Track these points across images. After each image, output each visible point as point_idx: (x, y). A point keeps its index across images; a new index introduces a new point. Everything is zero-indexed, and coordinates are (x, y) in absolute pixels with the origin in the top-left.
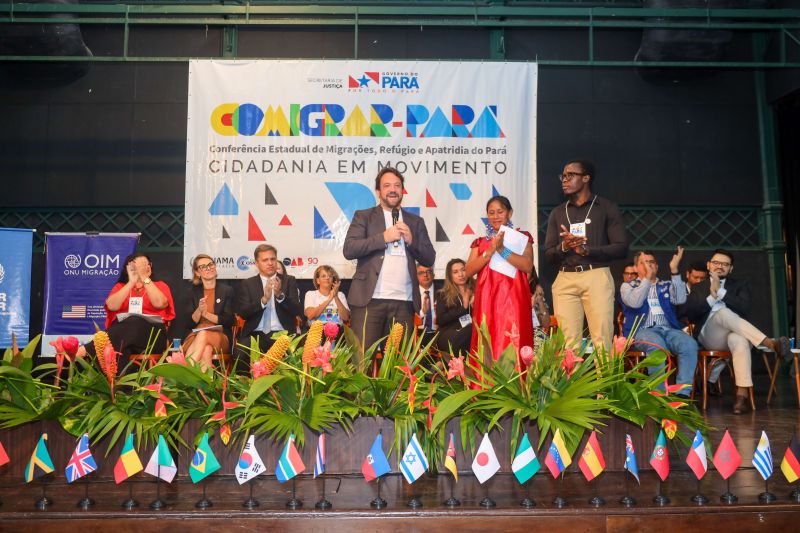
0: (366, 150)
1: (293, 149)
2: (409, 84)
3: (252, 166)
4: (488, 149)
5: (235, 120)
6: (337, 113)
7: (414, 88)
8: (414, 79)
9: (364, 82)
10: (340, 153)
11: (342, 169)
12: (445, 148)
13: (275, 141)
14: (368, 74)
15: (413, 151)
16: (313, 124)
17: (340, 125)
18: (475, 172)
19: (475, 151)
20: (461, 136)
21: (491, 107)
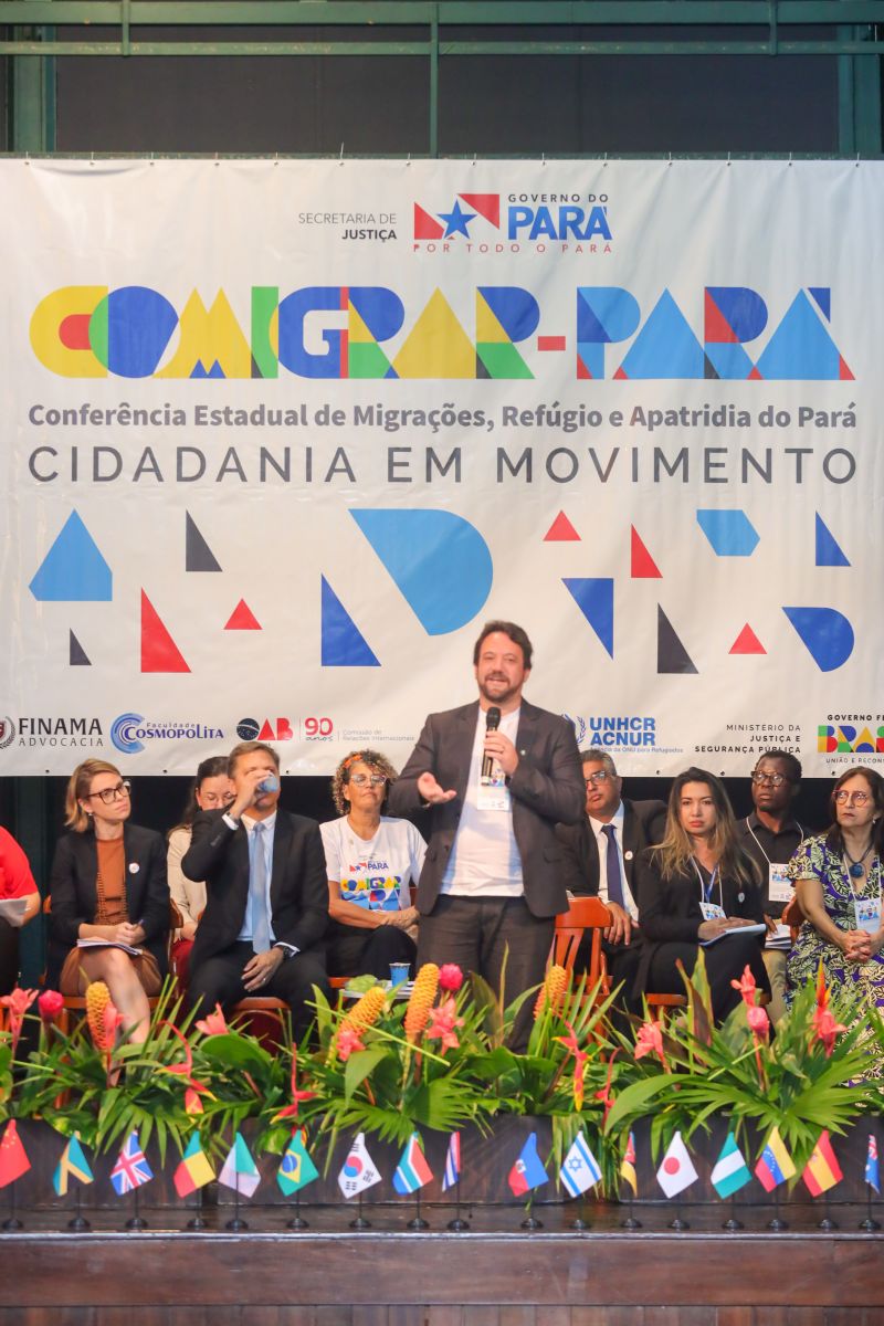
0: (464, 418)
1: (260, 417)
2: (583, 227)
3: (148, 463)
4: (805, 414)
5: (100, 332)
6: (382, 310)
7: (597, 238)
8: (598, 214)
9: (458, 221)
10: (391, 427)
11: (398, 471)
12: (684, 412)
13: (213, 394)
14: (470, 199)
15: (595, 419)
16: (315, 345)
17: (391, 348)
18: (767, 477)
19: (769, 418)
20: (729, 377)
21: (814, 291)
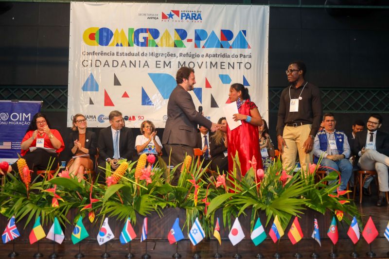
0: (171, 55)
1: (130, 54)
2: (196, 17)
3: (107, 64)
4: (241, 55)
5: (97, 37)
6: (155, 33)
7: (199, 20)
8: (199, 15)
9: (171, 16)
10: (157, 57)
11: (158, 66)
12: (216, 55)
13: (120, 49)
14: (173, 11)
15: (198, 56)
16: (141, 40)
17: (157, 41)
18: (233, 68)
19: (233, 56)
20: (226, 48)
21: (243, 31)
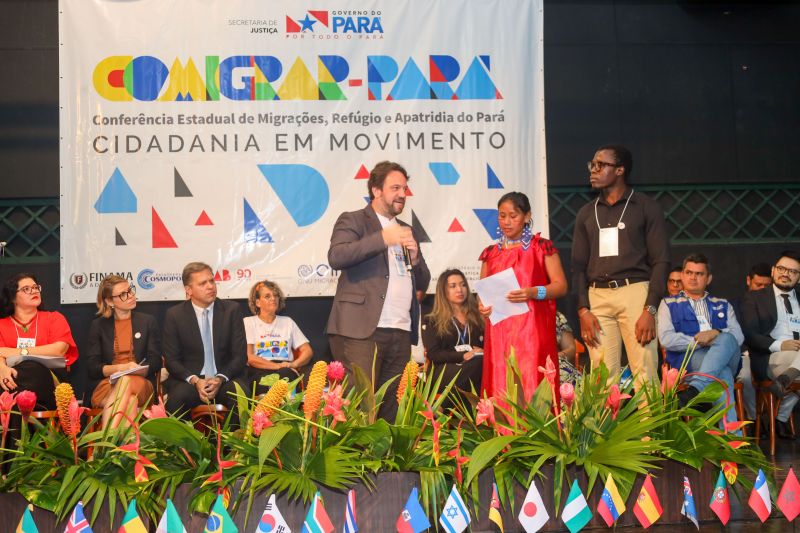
0: (313, 119)
1: (211, 119)
2: (369, 27)
3: (154, 143)
4: (480, 116)
5: (128, 79)
6: (272, 67)
7: (376, 32)
8: (376, 21)
9: (308, 24)
10: (277, 124)
11: (281, 146)
12: (421, 115)
13: (186, 108)
14: (314, 13)
15: (378, 120)
16: (238, 84)
17: (276, 85)
18: (463, 146)
19: (462, 118)
20: (443, 98)
21: (483, 58)
